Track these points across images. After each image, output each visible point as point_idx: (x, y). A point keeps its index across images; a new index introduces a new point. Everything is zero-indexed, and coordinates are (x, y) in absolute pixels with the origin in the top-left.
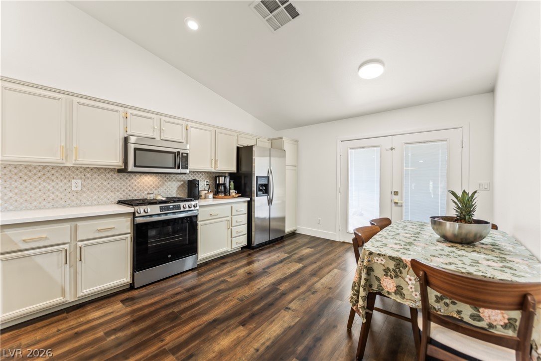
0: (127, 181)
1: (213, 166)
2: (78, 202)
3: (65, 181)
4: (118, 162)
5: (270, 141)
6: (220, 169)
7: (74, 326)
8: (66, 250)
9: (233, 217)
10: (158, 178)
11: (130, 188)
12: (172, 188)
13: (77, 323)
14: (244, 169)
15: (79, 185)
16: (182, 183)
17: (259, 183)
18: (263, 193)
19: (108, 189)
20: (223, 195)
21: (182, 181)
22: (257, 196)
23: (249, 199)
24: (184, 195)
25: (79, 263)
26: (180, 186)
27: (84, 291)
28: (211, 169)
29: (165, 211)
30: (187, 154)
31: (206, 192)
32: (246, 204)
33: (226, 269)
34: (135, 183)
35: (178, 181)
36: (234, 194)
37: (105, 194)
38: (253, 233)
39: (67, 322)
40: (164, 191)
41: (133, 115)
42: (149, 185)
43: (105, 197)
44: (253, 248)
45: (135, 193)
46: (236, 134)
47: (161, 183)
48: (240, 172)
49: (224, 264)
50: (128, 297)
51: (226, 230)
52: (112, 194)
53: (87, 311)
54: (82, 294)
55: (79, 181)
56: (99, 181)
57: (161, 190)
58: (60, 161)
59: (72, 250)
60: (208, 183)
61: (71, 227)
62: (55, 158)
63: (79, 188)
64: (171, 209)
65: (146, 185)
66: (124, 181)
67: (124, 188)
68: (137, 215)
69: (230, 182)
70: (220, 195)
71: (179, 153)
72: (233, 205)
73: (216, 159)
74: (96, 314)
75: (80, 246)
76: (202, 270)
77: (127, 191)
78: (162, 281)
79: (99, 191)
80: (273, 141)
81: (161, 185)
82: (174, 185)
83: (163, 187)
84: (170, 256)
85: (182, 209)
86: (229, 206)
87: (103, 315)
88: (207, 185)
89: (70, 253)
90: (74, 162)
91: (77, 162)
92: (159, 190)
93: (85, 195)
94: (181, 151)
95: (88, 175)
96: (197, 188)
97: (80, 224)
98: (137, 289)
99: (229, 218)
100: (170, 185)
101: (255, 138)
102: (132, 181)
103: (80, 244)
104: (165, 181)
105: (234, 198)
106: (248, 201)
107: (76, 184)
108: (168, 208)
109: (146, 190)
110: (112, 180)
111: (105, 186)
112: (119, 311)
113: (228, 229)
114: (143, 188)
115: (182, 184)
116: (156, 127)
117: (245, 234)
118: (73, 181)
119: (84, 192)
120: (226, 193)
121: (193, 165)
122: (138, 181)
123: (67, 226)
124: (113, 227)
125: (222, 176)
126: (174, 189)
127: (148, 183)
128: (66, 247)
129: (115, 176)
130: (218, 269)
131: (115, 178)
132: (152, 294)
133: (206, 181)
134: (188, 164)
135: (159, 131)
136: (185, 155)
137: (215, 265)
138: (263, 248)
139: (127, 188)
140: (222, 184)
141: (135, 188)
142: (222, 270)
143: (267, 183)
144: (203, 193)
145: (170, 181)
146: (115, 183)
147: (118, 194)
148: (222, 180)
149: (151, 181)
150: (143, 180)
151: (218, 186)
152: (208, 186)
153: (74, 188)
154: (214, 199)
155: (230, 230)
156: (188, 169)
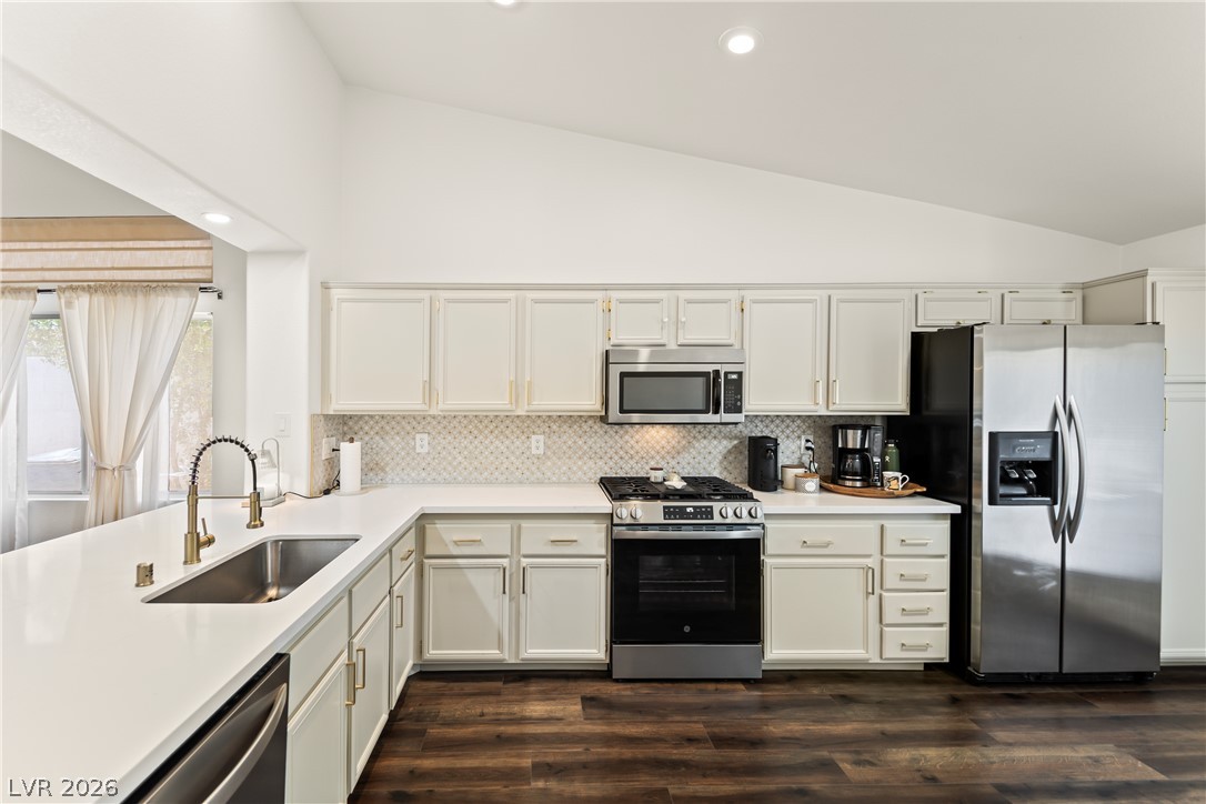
0: (617, 437)
1: (821, 399)
2: (539, 475)
3: (523, 437)
4: (593, 403)
5: (1078, 295)
6: (844, 407)
7: (502, 717)
8: (504, 569)
9: (886, 560)
10: (679, 432)
11: (621, 453)
12: (711, 457)
13: (507, 714)
14: (940, 402)
15: (541, 445)
16: (736, 442)
17: (1002, 456)
18: (1030, 494)
19: (584, 454)
20: (858, 484)
21: (736, 438)
22: (992, 502)
23: (957, 509)
24: (736, 477)
25: (522, 595)
26: (729, 452)
27: (530, 651)
28: (813, 407)
29: (676, 519)
30: (740, 374)
31: (801, 471)
32: (946, 525)
33: (849, 724)
34: (632, 442)
35: (725, 437)
36: (896, 485)
37: (580, 463)
38: (976, 628)
39: (498, 702)
40: (691, 461)
41: (622, 302)
42: (658, 448)
43: (580, 468)
44: (972, 680)
45: (632, 462)
46: (908, 295)
47: (684, 442)
48: (925, 413)
49: (847, 700)
50: (595, 694)
51: (861, 595)
52: (591, 463)
53: (529, 693)
54: (525, 656)
55: (541, 437)
56: (570, 437)
57: (686, 458)
58: (509, 407)
59: (514, 570)
60: (809, 444)
61: (512, 528)
62: (499, 402)
63: (541, 451)
64: (688, 516)
65: (653, 448)
66: (611, 437)
67: (611, 452)
68: (616, 521)
69: (885, 446)
70: (849, 483)
71: (717, 373)
72: (888, 524)
73: (832, 378)
74: (538, 708)
75: (524, 565)
76: (776, 693)
77: (616, 458)
78: (669, 685)
79: (570, 458)
80: (1089, 292)
81: (684, 447)
82: (716, 447)
83: (690, 453)
84: (687, 629)
85: (717, 519)
86: (873, 525)
87: (546, 716)
88: (808, 448)
89: (510, 576)
90: (526, 407)
91: (532, 408)
92: (679, 458)
93: (549, 463)
94: (723, 369)
95: (555, 427)
96: (772, 462)
97: (525, 524)
98: (617, 681)
99: (872, 562)
100: (705, 448)
101: (995, 296)
102: (627, 437)
103: (525, 562)
104: (695, 437)
105: (898, 497)
106: (953, 517)
107: (537, 443)
108: (681, 513)
109: (653, 458)
110: (591, 437)
111: (580, 448)
112: (570, 724)
113: (868, 593)
114: (648, 453)
115: (735, 447)
116: (666, 320)
117: (941, 625)
118: (534, 437)
119: (549, 458)
120: (869, 479)
121: (756, 400)
122: (637, 437)
123: (506, 525)
124: (574, 538)
125: (854, 427)
126: (715, 458)
127: (658, 443)
128: (505, 562)
129: (596, 427)
130: (820, 713)
131: (596, 433)
132: (640, 712)
133: (803, 438)
134: (741, 400)
135: (675, 328)
136: (734, 377)
137: (815, 691)
138: (1023, 691)
139: (616, 453)
140: (854, 451)
141: (632, 452)
142: (834, 720)
143: (1046, 456)
144: (791, 474)
145: (705, 438)
146: (595, 442)
147: (601, 463)
148: (855, 439)
149: (662, 438)
150: (647, 437)
151: (842, 454)
152: (810, 452)
153: (534, 451)
154: (826, 495)
155: (873, 600)
156: (741, 412)
